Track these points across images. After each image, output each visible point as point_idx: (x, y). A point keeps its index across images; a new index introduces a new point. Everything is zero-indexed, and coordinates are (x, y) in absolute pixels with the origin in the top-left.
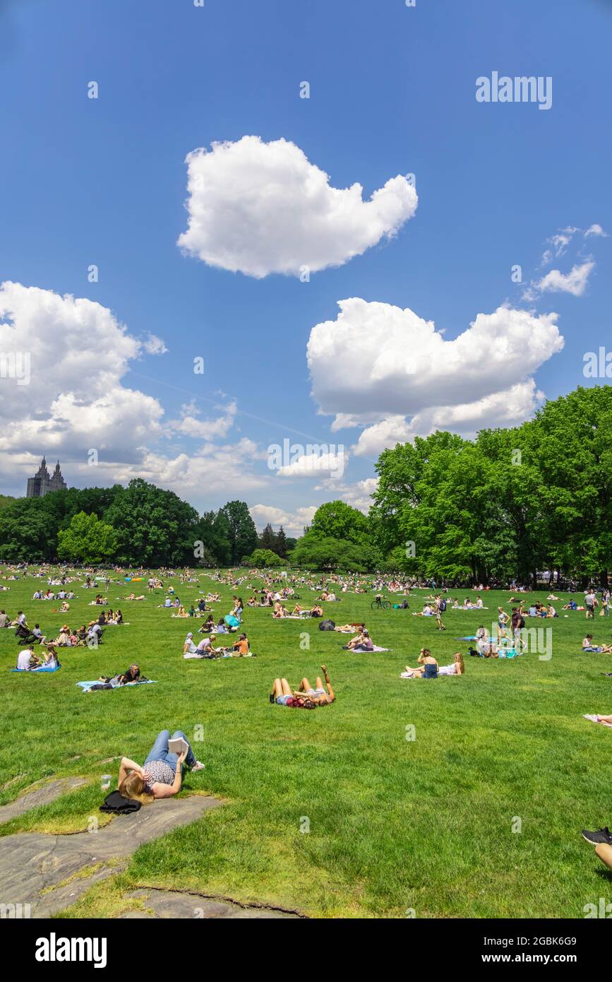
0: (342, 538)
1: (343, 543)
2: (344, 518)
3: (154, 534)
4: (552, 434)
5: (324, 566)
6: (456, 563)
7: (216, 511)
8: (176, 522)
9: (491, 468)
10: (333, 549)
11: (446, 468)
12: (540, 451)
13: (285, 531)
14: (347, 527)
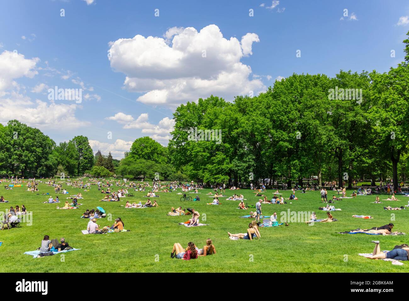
0: (149, 159)
1: (149, 163)
2: (150, 147)
3: (26, 156)
4: (279, 100)
5: (137, 176)
6: (221, 174)
7: (67, 142)
8: (41, 149)
9: (243, 119)
10: (143, 166)
11: (217, 118)
12: (271, 110)
13: (112, 155)
14: (152, 153)
